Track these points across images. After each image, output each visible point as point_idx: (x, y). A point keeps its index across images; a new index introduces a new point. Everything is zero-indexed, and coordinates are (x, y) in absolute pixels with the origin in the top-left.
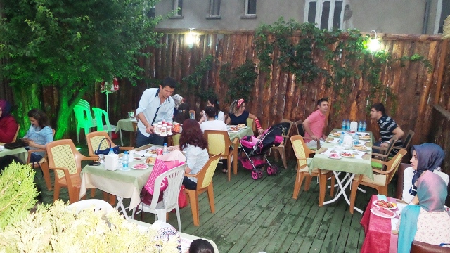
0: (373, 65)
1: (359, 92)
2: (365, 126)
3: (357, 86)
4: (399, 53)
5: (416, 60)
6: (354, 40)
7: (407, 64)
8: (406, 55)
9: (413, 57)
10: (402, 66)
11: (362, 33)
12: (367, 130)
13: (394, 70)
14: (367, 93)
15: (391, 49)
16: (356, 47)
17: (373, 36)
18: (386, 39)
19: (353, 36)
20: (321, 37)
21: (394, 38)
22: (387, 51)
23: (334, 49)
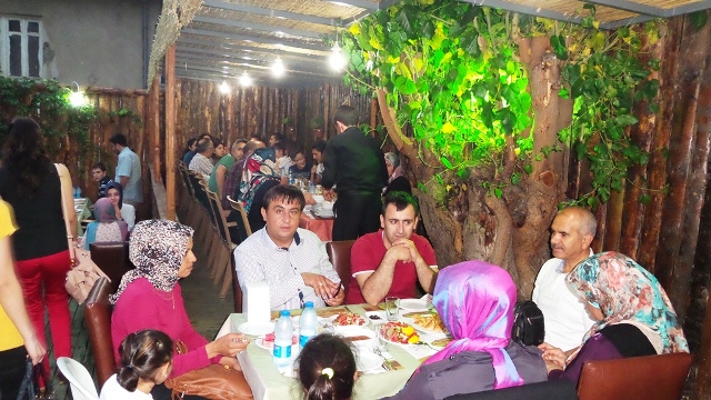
0: (80, 121)
1: (67, 153)
2: (79, 191)
3: (64, 146)
4: (107, 108)
5: (124, 115)
6: (53, 92)
7: (117, 120)
8: (114, 110)
9: (122, 112)
10: (112, 121)
11: (61, 85)
12: (82, 196)
13: (104, 126)
14: (77, 154)
15: (98, 103)
16: (55, 101)
17: (75, 89)
18: (90, 93)
19: (51, 88)
20: (9, 88)
21: (99, 91)
22: (93, 105)
23: (29, 103)
